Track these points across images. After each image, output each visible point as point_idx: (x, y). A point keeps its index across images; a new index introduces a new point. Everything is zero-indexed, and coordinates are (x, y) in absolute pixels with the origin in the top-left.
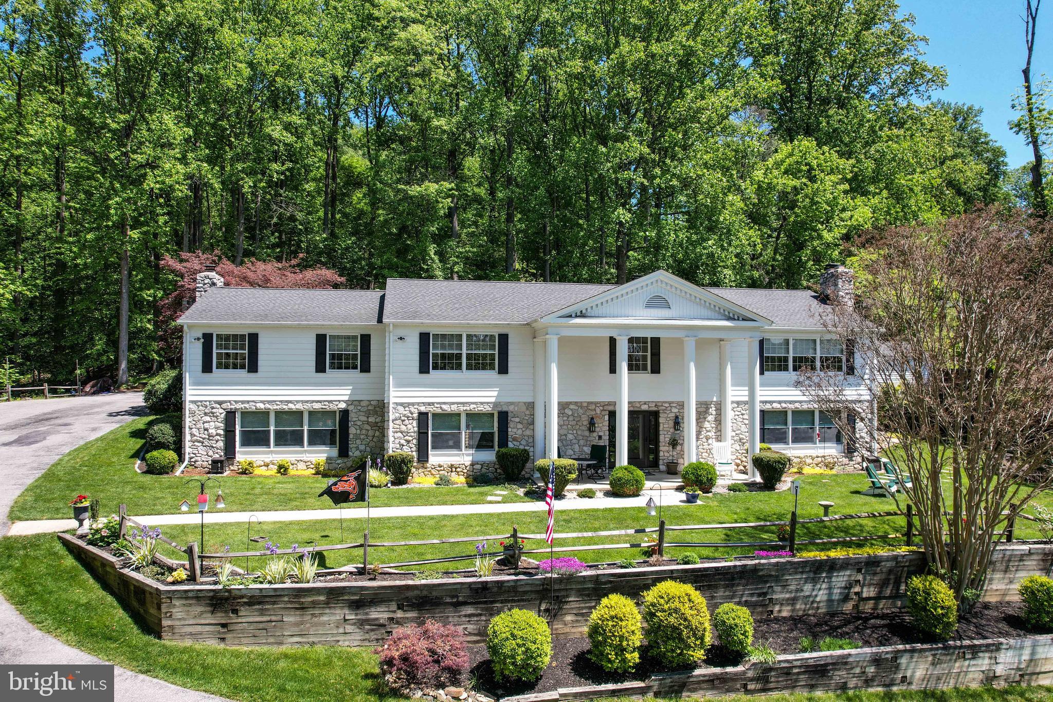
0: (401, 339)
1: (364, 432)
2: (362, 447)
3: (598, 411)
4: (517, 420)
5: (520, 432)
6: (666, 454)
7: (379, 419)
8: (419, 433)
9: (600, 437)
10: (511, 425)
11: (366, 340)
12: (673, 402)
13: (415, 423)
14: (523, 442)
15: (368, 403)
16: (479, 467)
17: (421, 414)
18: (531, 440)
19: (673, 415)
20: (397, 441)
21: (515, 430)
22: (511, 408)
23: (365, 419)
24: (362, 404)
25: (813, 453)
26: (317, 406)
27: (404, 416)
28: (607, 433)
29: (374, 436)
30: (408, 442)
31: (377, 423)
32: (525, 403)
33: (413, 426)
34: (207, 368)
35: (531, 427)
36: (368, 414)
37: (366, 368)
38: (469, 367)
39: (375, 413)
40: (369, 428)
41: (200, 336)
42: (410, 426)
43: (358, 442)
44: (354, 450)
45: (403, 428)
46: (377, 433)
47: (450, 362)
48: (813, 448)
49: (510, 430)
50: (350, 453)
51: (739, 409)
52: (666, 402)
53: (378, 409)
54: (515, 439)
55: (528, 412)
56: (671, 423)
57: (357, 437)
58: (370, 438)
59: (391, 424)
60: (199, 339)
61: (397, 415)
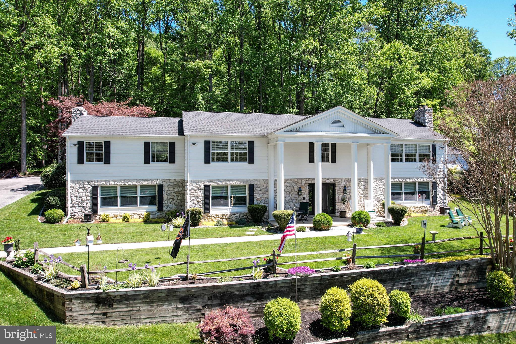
0: (194, 144)
1: (172, 197)
2: (171, 206)
3: (303, 184)
4: (259, 189)
5: (260, 196)
6: (340, 207)
7: (180, 190)
8: (205, 197)
9: (304, 198)
10: (256, 192)
11: (172, 145)
12: (343, 179)
13: (202, 192)
14: (263, 201)
15: (174, 180)
16: (238, 215)
17: (205, 186)
18: (267, 200)
19: (343, 185)
20: (192, 202)
21: (258, 195)
22: (256, 183)
23: (172, 189)
24: (171, 181)
25: (416, 205)
26: (145, 183)
27: (196, 187)
28: (308, 196)
29: (177, 199)
30: (199, 202)
31: (179, 192)
32: (263, 180)
33: (201, 194)
34: (80, 161)
35: (267, 193)
36: (174, 187)
37: (173, 161)
38: (232, 160)
39: (178, 186)
40: (175, 194)
41: (76, 143)
42: (199, 193)
43: (169, 202)
44: (166, 207)
45: (196, 194)
46: (179, 198)
47: (222, 158)
48: (415, 203)
49: (255, 194)
50: (164, 209)
51: (377, 182)
52: (339, 179)
53: (179, 184)
54: (258, 200)
55: (265, 185)
56: (342, 190)
57: (168, 199)
58: (175, 200)
59: (189, 192)
60: (75, 145)
61: (192, 187)
